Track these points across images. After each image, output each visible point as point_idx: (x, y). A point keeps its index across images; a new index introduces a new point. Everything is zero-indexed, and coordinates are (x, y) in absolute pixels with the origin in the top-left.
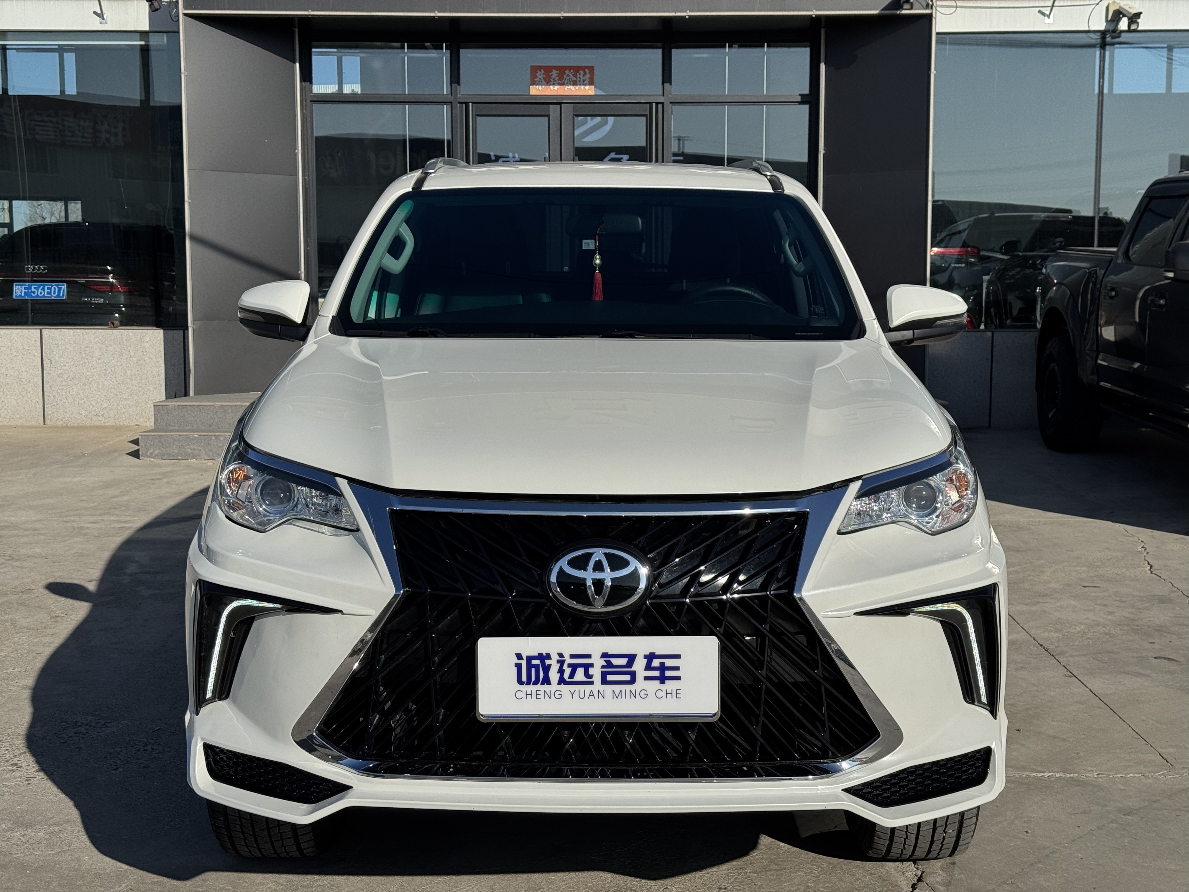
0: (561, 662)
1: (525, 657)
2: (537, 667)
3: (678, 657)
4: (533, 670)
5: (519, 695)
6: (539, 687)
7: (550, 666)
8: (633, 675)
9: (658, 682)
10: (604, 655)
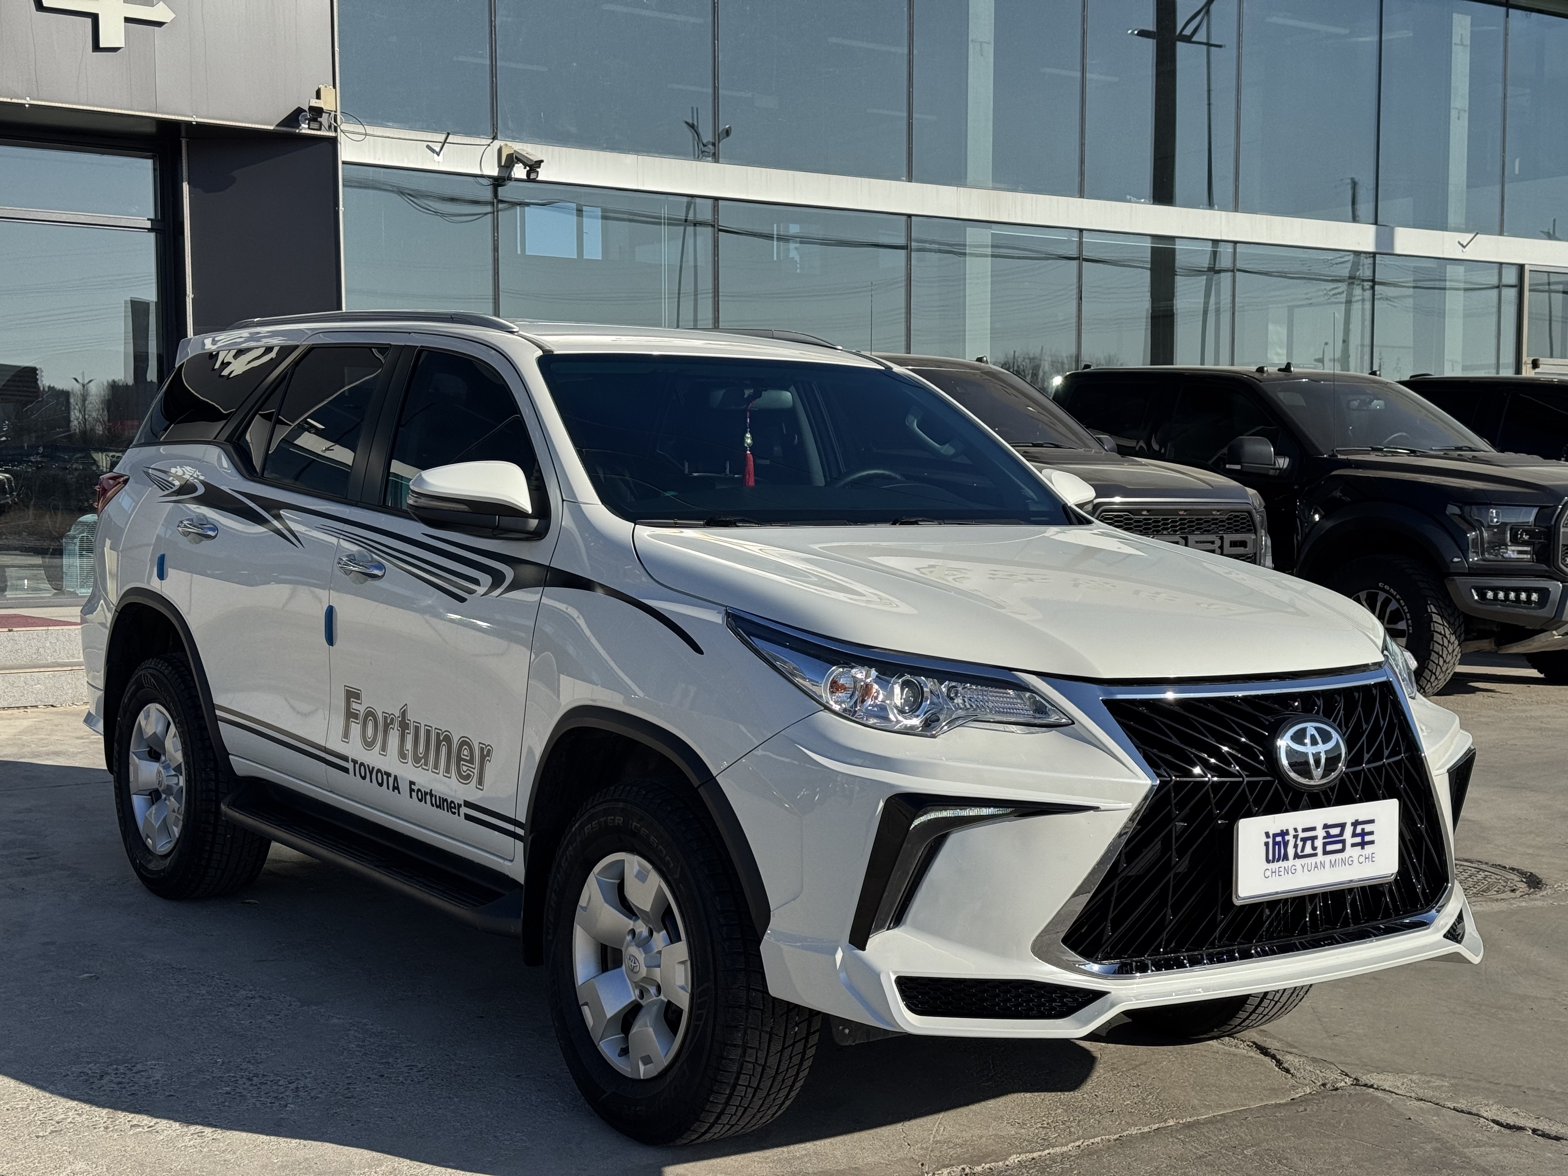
0: (1296, 837)
1: (1271, 836)
2: (1279, 843)
3: (1372, 821)
4: (1277, 847)
5: (1268, 873)
6: (1281, 863)
7: (1288, 841)
8: (1343, 842)
9: (1360, 847)
10: (1326, 826)
